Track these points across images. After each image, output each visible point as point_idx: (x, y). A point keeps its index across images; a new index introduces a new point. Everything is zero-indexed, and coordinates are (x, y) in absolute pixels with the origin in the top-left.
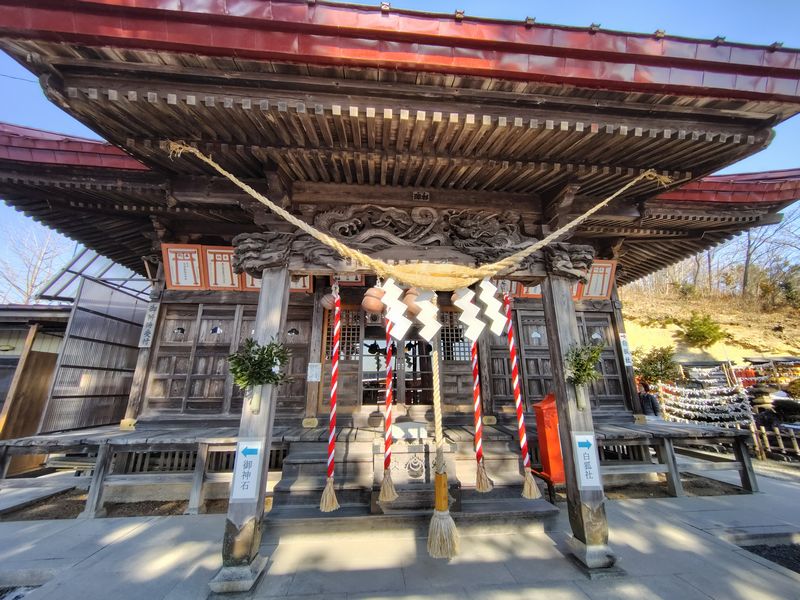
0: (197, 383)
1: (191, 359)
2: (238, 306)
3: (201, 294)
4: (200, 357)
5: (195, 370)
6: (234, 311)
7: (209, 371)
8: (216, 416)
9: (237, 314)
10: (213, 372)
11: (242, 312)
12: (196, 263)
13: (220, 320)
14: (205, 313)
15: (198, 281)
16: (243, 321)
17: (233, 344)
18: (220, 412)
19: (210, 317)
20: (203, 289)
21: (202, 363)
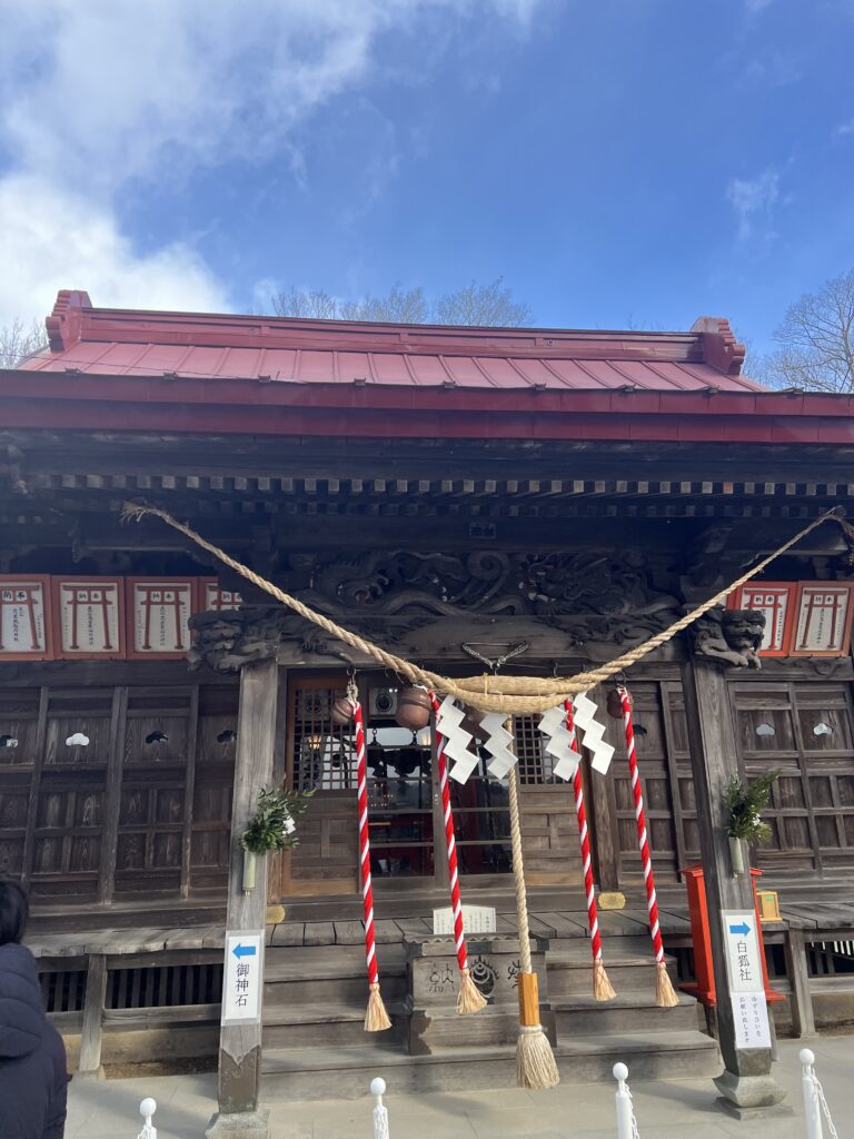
0: (47, 845)
1: (33, 798)
2: (118, 690)
3: (47, 667)
4: (49, 795)
5: (41, 819)
6: (111, 700)
7: (69, 821)
8: (89, 908)
9: (116, 706)
10: (77, 821)
11: (125, 703)
12: (39, 610)
13: (84, 718)
14: (52, 704)
15: (41, 642)
16: (128, 718)
17: (112, 765)
18: (95, 899)
19: (63, 713)
20: (50, 657)
21: (53, 805)
